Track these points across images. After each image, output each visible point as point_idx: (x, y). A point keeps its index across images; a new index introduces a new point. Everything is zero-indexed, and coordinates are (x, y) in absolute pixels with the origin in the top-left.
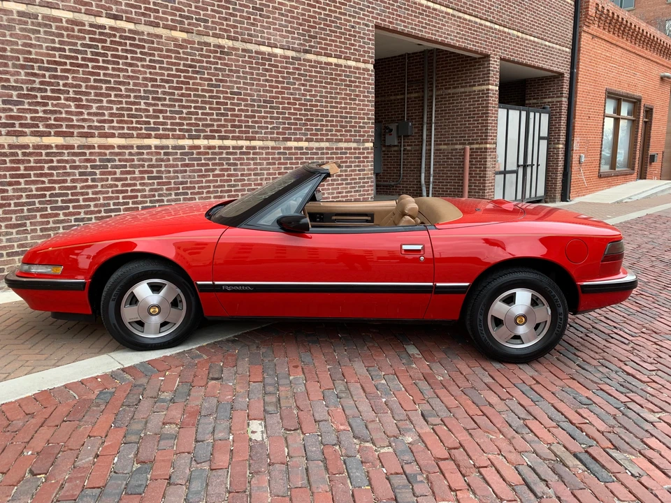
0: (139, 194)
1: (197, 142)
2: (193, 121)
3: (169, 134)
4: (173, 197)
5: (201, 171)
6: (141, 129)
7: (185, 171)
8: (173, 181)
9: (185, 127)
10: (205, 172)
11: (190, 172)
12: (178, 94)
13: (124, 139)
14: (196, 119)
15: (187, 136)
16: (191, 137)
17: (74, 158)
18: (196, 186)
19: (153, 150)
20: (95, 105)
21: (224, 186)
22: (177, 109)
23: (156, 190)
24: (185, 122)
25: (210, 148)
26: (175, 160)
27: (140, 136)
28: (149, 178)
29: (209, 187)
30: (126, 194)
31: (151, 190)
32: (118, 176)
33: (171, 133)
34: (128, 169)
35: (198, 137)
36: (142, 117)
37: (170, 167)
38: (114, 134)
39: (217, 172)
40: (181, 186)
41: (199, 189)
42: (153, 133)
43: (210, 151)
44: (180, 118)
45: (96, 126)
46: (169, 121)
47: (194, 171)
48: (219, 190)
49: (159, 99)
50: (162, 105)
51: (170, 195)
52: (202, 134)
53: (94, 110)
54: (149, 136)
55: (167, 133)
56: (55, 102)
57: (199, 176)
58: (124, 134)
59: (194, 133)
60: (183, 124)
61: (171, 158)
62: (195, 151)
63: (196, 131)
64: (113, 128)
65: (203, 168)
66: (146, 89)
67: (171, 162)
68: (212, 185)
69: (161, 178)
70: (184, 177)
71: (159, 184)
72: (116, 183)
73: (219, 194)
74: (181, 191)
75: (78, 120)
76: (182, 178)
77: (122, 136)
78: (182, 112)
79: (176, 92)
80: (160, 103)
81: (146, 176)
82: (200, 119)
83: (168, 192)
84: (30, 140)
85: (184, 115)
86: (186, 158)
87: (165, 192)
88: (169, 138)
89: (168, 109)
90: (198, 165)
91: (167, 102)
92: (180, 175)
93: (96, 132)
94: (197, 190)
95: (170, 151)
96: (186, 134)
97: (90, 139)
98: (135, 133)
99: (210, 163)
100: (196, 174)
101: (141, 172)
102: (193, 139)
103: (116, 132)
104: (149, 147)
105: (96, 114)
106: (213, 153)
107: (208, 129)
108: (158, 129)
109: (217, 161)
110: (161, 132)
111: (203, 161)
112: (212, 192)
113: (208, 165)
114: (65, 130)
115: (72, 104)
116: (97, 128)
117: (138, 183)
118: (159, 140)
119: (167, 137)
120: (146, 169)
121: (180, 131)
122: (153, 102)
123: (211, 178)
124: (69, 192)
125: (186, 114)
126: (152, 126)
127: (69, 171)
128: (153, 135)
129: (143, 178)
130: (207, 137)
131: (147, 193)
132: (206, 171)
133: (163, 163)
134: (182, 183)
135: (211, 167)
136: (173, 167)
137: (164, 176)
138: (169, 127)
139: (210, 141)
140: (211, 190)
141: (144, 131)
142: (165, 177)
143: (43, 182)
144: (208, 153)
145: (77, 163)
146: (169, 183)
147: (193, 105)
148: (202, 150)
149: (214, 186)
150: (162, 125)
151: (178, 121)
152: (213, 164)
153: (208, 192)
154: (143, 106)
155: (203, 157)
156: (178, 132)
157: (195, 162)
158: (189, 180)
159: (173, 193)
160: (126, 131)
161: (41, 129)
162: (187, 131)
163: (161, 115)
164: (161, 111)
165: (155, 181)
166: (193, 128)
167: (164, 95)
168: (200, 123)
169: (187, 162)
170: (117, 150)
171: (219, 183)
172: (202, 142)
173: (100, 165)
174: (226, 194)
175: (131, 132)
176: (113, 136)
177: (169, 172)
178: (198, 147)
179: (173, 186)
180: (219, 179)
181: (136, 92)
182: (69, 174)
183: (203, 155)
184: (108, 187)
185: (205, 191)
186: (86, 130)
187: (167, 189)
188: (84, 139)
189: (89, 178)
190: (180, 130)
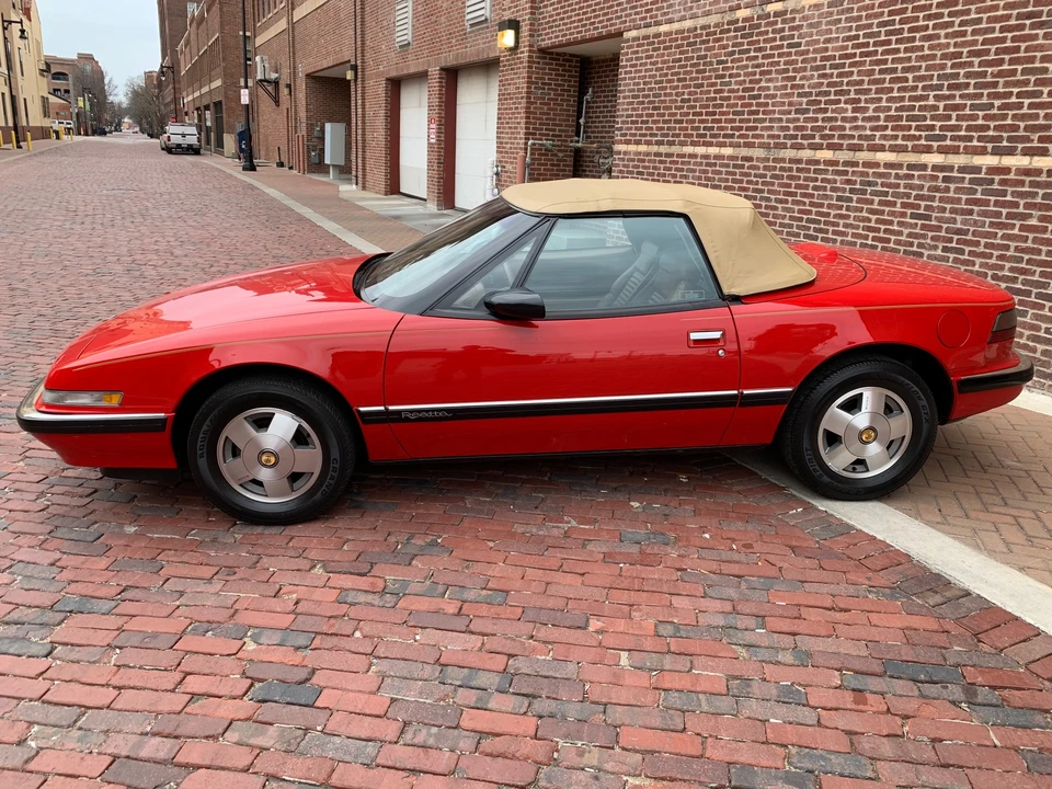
0: (893, 238)
1: (1007, 161)
2: (1009, 122)
3: (959, 146)
4: (939, 252)
5: (998, 215)
6: (920, 137)
7: (971, 212)
8: (945, 226)
9: (991, 133)
10: (1006, 218)
11: (979, 215)
12: (992, 73)
13: (895, 154)
14: (1014, 116)
15: (989, 150)
16: (997, 152)
17: (836, 177)
18: (983, 241)
19: (929, 172)
20: (872, 106)
21: (1039, 252)
22: (985, 100)
23: (916, 236)
24: (992, 124)
25: (1027, 172)
26: (958, 190)
27: (917, 150)
28: (913, 216)
29: (1007, 248)
30: (877, 234)
31: (910, 235)
32: (875, 206)
33: (962, 144)
34: (889, 198)
35: (1011, 152)
36: (925, 120)
37: (947, 202)
38: (884, 146)
39: (1034, 222)
40: (956, 237)
41: (985, 247)
42: (935, 144)
43: (1028, 179)
44: (985, 117)
45: (866, 136)
46: (964, 124)
47: (984, 214)
48: (1026, 257)
49: (957, 87)
50: (961, 96)
51: (936, 248)
52: (1020, 146)
53: (870, 113)
54: (928, 150)
55: (957, 143)
56: (834, 107)
57: (992, 224)
58: (896, 145)
59: (1005, 143)
60: (988, 128)
61: (952, 186)
62: (997, 178)
63: (1010, 139)
64: (884, 137)
65: (1004, 211)
66: (941, 72)
67: (951, 194)
68: (1013, 244)
69: (928, 218)
70: (964, 222)
71: (924, 227)
72: (871, 216)
73: (1023, 265)
74: (954, 245)
75: (850, 129)
76: (962, 223)
77: (893, 149)
78: (992, 106)
79: (990, 70)
80: (957, 93)
81: (909, 212)
82: (1023, 117)
83: (932, 243)
84: (806, 154)
85: (995, 111)
86: (979, 188)
87: (929, 241)
88: (958, 153)
89: (969, 103)
90: (997, 203)
91: (971, 90)
92: (959, 218)
93: (865, 143)
94: (981, 249)
95: (955, 174)
96: (990, 146)
97: (858, 153)
98: (910, 144)
99: (1022, 202)
100: (988, 220)
101: (904, 205)
102: (1001, 155)
103: (887, 143)
104: (924, 167)
105: (870, 119)
106: (1032, 184)
107: (1035, 137)
108: (944, 138)
109: (1039, 200)
110: (948, 142)
111: (1009, 198)
112: (1009, 259)
113: (1016, 205)
114: (836, 141)
115: (849, 107)
116: (867, 138)
117: (896, 220)
118: (943, 155)
119: (955, 151)
120: (911, 201)
121: (978, 141)
122: (947, 93)
123: (1016, 231)
124: (823, 219)
125: (999, 109)
126: (937, 132)
127: (829, 193)
128: (935, 148)
129: (903, 215)
130: (1027, 152)
131: (903, 238)
132: (1009, 216)
133: (938, 195)
134: (959, 232)
135: (1021, 210)
136: (952, 203)
137: (934, 215)
138: (963, 133)
139: (1036, 158)
140: (1009, 254)
141: (923, 142)
142: (936, 217)
143: (804, 204)
144: (1022, 183)
145: (838, 185)
146: (939, 228)
147: (1016, 90)
148: (1012, 176)
149: (1016, 247)
150: (952, 131)
151: (980, 122)
152: (1027, 206)
153: (1001, 257)
154: (931, 102)
155: (1010, 189)
156: (975, 143)
157: (993, 198)
158: (972, 229)
159: (941, 246)
160: (900, 142)
161: (817, 140)
162: (992, 139)
163: (954, 115)
164: (956, 107)
165: (920, 222)
166: (1005, 135)
167: (967, 78)
168: (1022, 125)
169: (979, 196)
170: (882, 170)
171: (1029, 244)
172: (1017, 161)
173: (859, 189)
174: (1039, 269)
175: (905, 143)
176: (882, 149)
177: (943, 210)
178: (1007, 170)
179: (943, 234)
180: (1031, 236)
181: (926, 80)
182: (826, 197)
183: (1010, 186)
184: (860, 221)
185: (996, 253)
186: (855, 141)
187: (933, 238)
188: (852, 153)
189: (845, 204)
190: (980, 139)
